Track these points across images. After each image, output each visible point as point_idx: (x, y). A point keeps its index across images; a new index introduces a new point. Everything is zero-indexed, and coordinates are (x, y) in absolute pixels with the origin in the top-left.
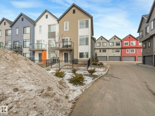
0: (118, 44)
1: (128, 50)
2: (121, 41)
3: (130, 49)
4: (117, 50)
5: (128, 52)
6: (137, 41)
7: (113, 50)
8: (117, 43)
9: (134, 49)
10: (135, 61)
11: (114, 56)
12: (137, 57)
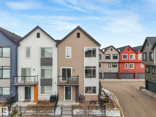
0: (115, 57)
1: (126, 65)
2: (119, 54)
3: (129, 64)
4: (113, 65)
5: (126, 67)
6: (136, 54)
7: (109, 65)
8: (114, 55)
9: (133, 64)
10: (135, 79)
11: (111, 72)
12: (136, 73)
